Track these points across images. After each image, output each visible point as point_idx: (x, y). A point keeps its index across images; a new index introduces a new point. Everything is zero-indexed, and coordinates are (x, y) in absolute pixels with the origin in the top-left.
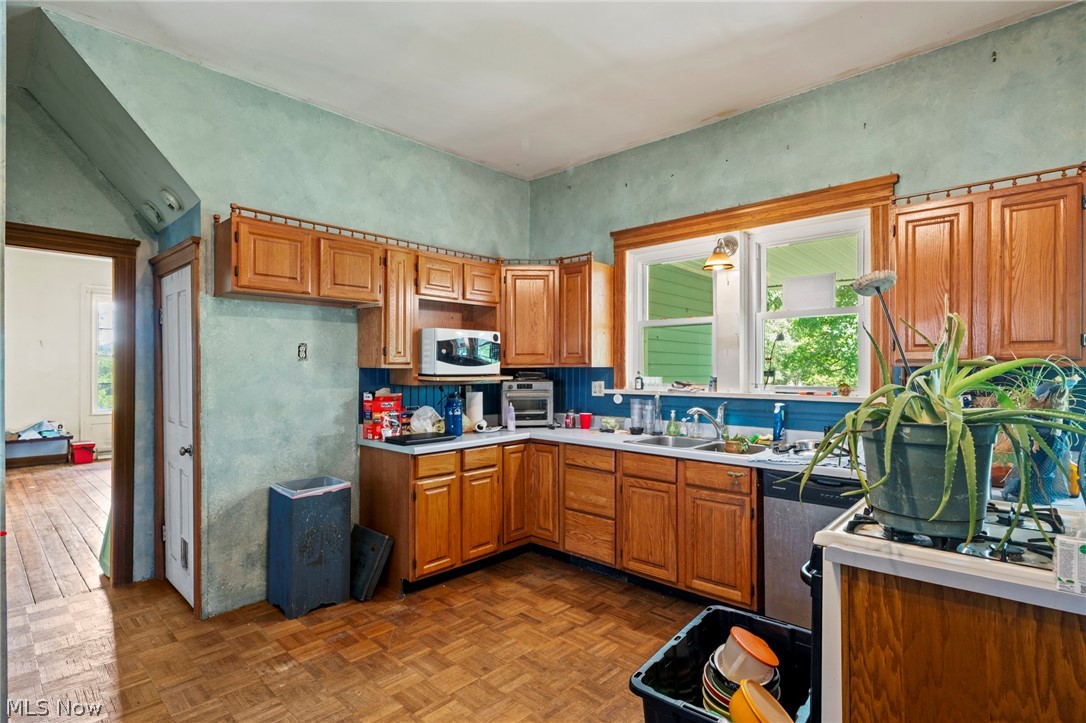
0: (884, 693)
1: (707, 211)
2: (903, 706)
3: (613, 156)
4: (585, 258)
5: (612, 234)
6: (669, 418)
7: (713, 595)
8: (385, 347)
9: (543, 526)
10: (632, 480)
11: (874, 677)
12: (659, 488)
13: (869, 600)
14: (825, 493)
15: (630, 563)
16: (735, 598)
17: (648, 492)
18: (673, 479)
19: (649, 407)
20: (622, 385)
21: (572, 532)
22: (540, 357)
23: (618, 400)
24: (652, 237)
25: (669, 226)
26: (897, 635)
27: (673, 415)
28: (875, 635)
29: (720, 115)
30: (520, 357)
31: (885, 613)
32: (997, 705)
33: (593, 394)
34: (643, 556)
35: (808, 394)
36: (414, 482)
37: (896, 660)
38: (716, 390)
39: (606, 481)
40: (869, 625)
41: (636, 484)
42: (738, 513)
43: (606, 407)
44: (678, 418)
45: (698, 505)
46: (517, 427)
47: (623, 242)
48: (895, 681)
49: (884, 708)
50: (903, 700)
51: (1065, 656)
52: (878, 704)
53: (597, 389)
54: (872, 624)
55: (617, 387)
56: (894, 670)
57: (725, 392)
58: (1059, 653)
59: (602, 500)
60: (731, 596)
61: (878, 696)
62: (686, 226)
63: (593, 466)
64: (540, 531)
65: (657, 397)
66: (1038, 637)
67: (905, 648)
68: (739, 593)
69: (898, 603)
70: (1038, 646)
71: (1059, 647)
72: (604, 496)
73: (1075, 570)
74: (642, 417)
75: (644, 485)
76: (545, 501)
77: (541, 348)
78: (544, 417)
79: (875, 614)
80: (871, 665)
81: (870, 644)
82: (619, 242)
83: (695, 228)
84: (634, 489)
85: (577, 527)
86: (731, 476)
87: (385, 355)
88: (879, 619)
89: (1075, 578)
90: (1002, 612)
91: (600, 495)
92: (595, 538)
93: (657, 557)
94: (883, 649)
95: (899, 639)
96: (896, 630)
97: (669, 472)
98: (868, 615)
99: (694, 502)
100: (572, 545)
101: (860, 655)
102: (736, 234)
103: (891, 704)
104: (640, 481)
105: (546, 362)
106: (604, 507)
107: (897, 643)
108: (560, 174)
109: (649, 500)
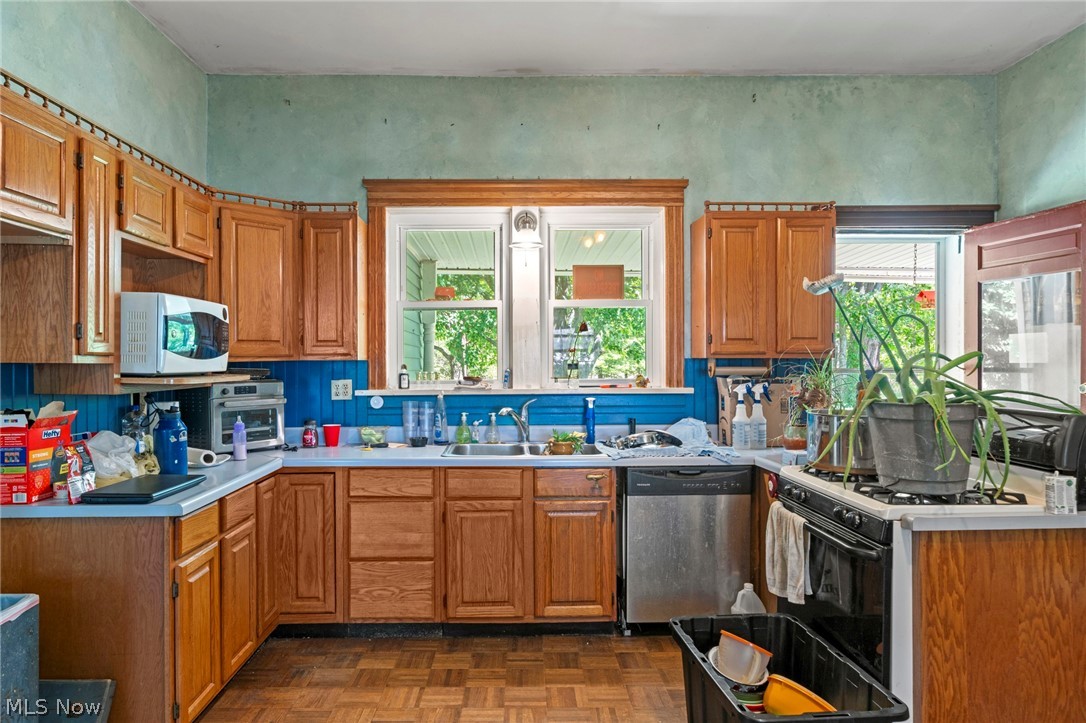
0: (952, 632)
1: (501, 177)
2: (965, 636)
3: (365, 77)
4: (345, 209)
5: (365, 182)
6: (459, 423)
7: (570, 617)
8: (78, 323)
9: (305, 594)
10: (462, 503)
11: (944, 622)
12: (501, 507)
13: (940, 557)
14: (687, 482)
15: (460, 609)
16: (596, 613)
17: (484, 515)
18: (517, 493)
19: (428, 411)
20: (382, 384)
21: (362, 591)
22: (273, 345)
23: (377, 404)
24: (426, 195)
25: (452, 186)
26: (960, 580)
27: (464, 418)
28: (945, 585)
29: (519, 70)
30: (244, 345)
31: (952, 563)
32: (1023, 610)
33: (334, 398)
34: (479, 597)
35: (611, 386)
36: (173, 565)
37: (960, 601)
38: (511, 387)
39: (420, 510)
40: (941, 577)
41: (469, 508)
42: (598, 520)
43: (359, 413)
44: (470, 423)
45: (551, 519)
46: (249, 451)
47: (379, 195)
48: (959, 619)
49: (952, 644)
50: (965, 632)
51: (1058, 561)
52: (947, 643)
53: (341, 391)
54: (943, 577)
55: (374, 387)
56: (959, 609)
57: (524, 388)
58: (1055, 559)
59: (414, 537)
60: (591, 613)
61: (947, 637)
62: (472, 190)
63: (399, 494)
64: (298, 603)
65: (440, 397)
66: (1044, 551)
67: (966, 588)
68: (600, 607)
69: (961, 552)
70: (1045, 557)
71: (1055, 555)
72: (418, 531)
73: (1065, 499)
74: (419, 423)
75: (479, 507)
76: (309, 557)
77: (275, 332)
78: (274, 434)
79: (945, 568)
80: (942, 613)
81: (942, 594)
82: (375, 195)
83: (485, 195)
84: (463, 515)
85: (373, 582)
86: (592, 479)
87: (78, 339)
88: (948, 571)
89: (1065, 505)
90: (1025, 540)
91: (411, 531)
92: (402, 591)
93: (501, 592)
94: (951, 595)
95: (962, 583)
96: (960, 575)
97: (512, 484)
98: (940, 569)
99: (546, 516)
100: (362, 609)
101: (934, 607)
102: (534, 210)
103: (957, 638)
104: (474, 503)
105: (281, 352)
106: (417, 546)
107: (961, 587)
108: (269, 78)
109: (487, 525)
